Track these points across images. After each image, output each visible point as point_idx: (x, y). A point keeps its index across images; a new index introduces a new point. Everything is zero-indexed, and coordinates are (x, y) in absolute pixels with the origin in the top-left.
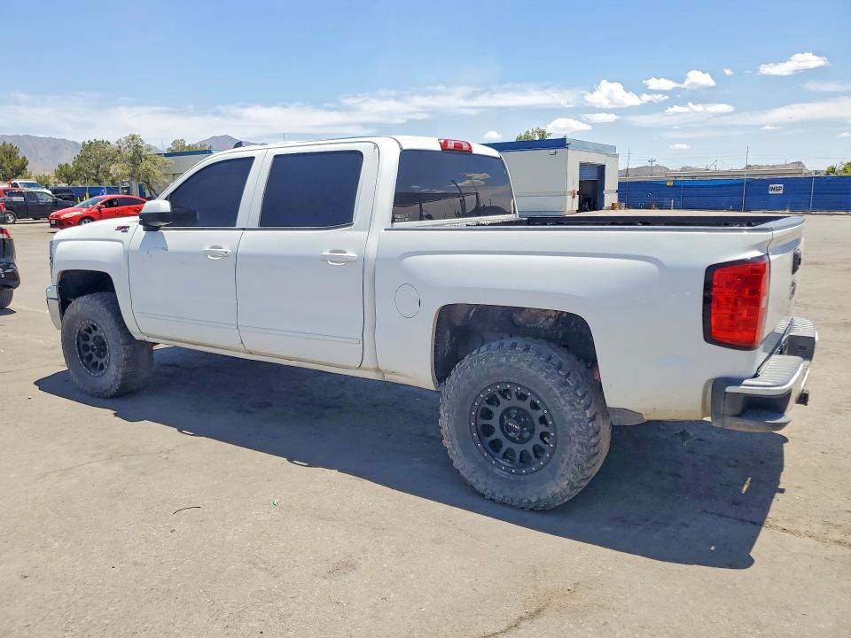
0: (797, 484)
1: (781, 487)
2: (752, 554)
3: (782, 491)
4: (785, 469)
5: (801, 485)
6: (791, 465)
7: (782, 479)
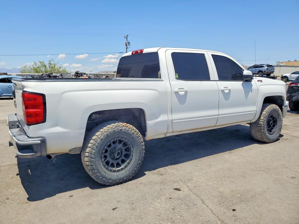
0: (14, 179)
1: (19, 176)
2: (17, 158)
3: (17, 175)
4: (21, 183)
5: (12, 179)
6: (19, 186)
7: (20, 179)
